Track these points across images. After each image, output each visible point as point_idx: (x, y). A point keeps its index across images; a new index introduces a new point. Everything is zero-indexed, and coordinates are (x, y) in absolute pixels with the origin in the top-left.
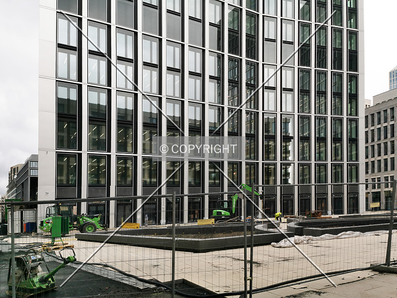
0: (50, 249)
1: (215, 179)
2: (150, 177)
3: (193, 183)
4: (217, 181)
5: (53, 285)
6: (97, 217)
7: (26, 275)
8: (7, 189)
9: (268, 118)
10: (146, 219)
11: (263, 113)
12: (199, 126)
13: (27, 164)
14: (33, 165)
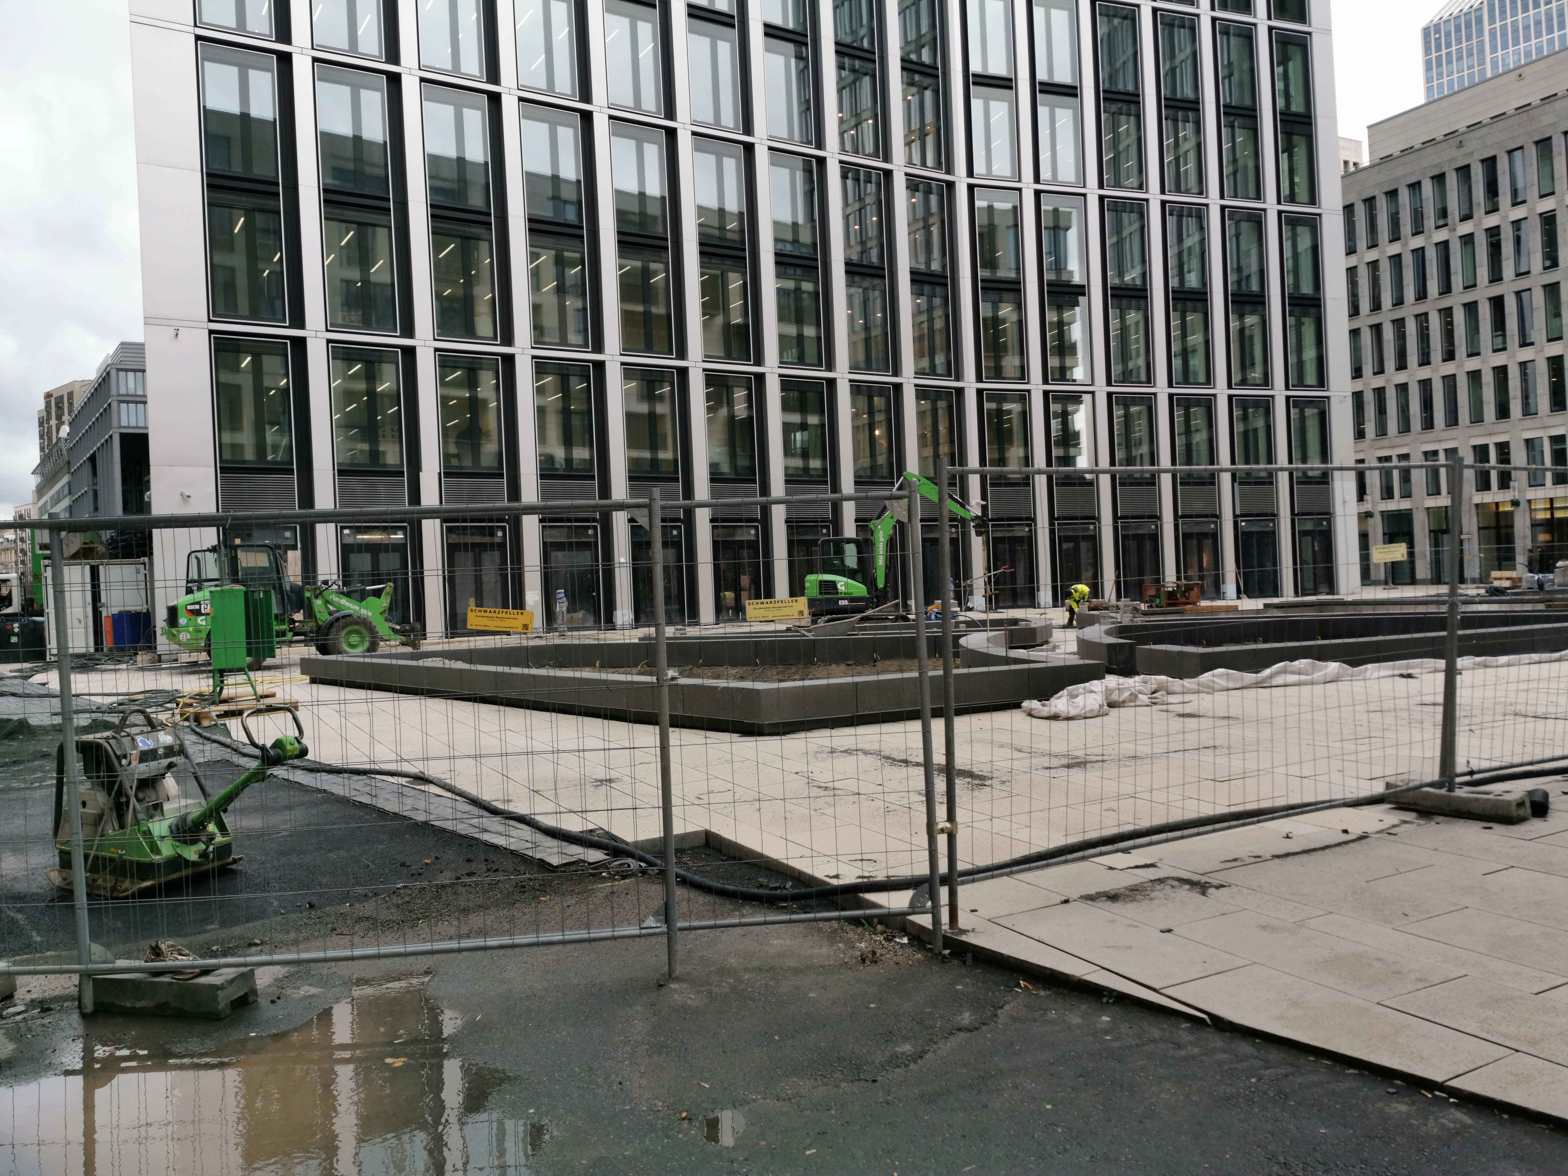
0: (207, 716)
1: (805, 454)
2: (568, 442)
3: (725, 468)
4: (815, 464)
5: (224, 850)
6: (377, 594)
7: (120, 808)
8: (33, 481)
9: (990, 208)
10: (561, 606)
11: (971, 188)
12: (736, 237)
13: (104, 381)
14: (128, 384)
